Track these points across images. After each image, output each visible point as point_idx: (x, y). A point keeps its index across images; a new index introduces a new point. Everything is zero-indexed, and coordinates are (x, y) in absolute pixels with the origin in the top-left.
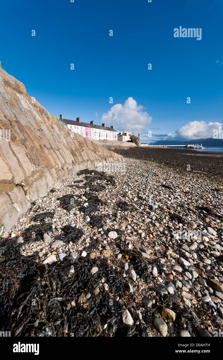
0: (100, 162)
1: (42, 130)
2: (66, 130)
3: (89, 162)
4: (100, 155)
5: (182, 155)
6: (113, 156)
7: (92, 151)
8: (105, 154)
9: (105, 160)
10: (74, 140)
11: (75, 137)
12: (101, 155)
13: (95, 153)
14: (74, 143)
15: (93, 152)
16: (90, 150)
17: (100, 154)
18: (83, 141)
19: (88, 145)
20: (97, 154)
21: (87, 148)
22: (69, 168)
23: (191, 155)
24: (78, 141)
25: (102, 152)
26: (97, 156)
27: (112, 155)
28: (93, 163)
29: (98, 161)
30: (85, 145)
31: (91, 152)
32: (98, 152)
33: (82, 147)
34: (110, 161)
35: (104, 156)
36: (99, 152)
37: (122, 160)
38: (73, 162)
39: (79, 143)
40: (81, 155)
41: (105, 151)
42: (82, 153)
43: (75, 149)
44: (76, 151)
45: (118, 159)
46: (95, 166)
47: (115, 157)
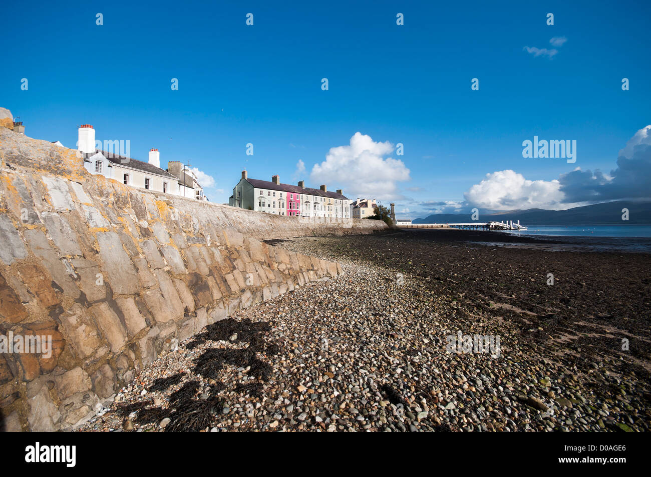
0: (279, 286)
1: (97, 252)
2: (195, 229)
3: (248, 294)
4: (282, 270)
5: (479, 246)
6: (316, 268)
7: (262, 263)
8: (295, 266)
9: (295, 279)
10: (213, 249)
11: (220, 239)
12: (284, 270)
13: (269, 266)
14: (212, 256)
15: (264, 267)
16: (256, 264)
17: (282, 267)
18: (242, 244)
19: (251, 252)
20: (273, 270)
21: (247, 259)
22: (161, 336)
23: (497, 247)
24: (227, 248)
25: (288, 262)
26: (271, 276)
27: (312, 266)
28: (259, 294)
29: (275, 287)
30: (244, 255)
31: (258, 267)
32: (276, 265)
33: (235, 259)
34: (307, 280)
35: (291, 272)
36: (280, 263)
37: (338, 273)
38: (186, 310)
39: (225, 253)
40: (225, 281)
41: (295, 260)
42: (229, 278)
43: (210, 271)
44: (211, 273)
45: (328, 273)
46: (265, 300)
47: (320, 270)
